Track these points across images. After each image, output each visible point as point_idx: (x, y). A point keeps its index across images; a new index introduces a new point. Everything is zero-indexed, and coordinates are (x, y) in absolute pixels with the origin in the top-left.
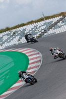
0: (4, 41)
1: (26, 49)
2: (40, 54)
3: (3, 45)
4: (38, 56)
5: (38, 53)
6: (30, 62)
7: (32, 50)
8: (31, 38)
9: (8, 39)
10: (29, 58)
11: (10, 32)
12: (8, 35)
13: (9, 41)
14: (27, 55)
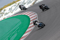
0: (13, 10)
1: (27, 12)
2: (36, 14)
3: (13, 12)
4: (35, 15)
5: (35, 14)
6: (31, 19)
7: (31, 12)
8: (23, 7)
9: (15, 8)
10: (30, 17)
11: (15, 4)
12: (14, 6)
13: (16, 9)
14: (28, 16)
